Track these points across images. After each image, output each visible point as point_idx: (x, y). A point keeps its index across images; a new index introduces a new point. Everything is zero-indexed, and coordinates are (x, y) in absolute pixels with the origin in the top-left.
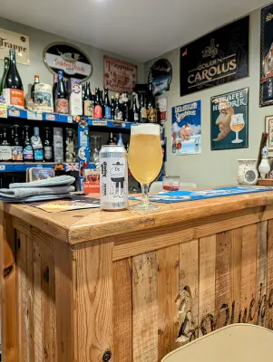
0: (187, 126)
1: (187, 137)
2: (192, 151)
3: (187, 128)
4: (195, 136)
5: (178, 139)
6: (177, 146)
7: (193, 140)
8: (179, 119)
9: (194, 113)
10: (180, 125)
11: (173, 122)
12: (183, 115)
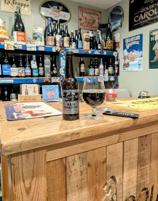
0: (133, 52)
1: (133, 59)
2: (136, 69)
3: (133, 53)
4: (138, 59)
5: (127, 60)
6: (127, 65)
7: (137, 61)
8: (128, 47)
9: (138, 43)
10: (129, 51)
11: (124, 49)
12: (131, 44)
